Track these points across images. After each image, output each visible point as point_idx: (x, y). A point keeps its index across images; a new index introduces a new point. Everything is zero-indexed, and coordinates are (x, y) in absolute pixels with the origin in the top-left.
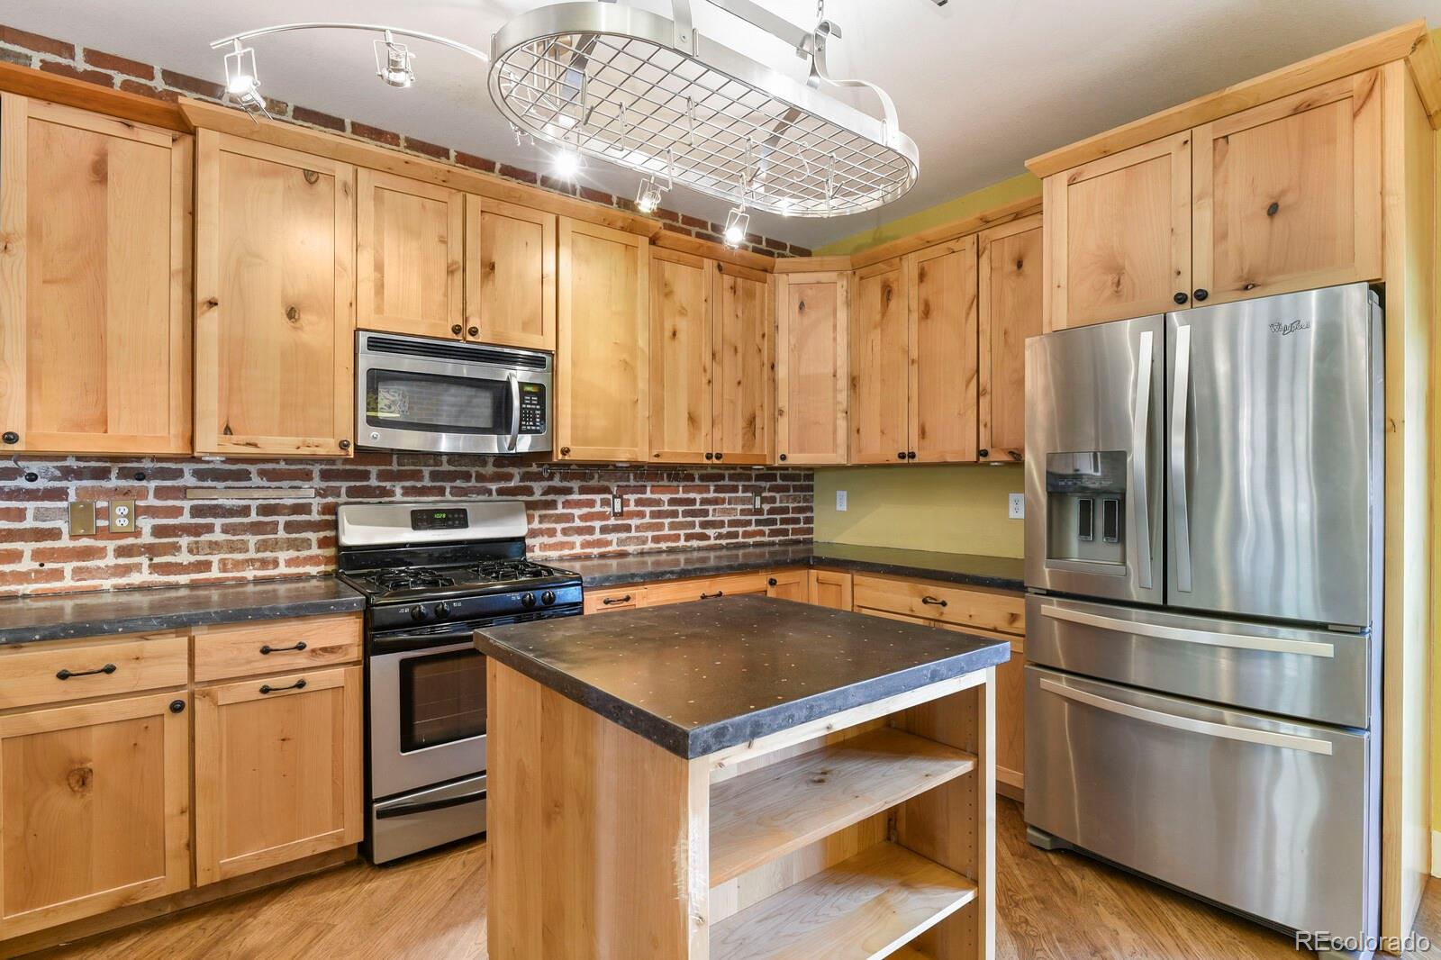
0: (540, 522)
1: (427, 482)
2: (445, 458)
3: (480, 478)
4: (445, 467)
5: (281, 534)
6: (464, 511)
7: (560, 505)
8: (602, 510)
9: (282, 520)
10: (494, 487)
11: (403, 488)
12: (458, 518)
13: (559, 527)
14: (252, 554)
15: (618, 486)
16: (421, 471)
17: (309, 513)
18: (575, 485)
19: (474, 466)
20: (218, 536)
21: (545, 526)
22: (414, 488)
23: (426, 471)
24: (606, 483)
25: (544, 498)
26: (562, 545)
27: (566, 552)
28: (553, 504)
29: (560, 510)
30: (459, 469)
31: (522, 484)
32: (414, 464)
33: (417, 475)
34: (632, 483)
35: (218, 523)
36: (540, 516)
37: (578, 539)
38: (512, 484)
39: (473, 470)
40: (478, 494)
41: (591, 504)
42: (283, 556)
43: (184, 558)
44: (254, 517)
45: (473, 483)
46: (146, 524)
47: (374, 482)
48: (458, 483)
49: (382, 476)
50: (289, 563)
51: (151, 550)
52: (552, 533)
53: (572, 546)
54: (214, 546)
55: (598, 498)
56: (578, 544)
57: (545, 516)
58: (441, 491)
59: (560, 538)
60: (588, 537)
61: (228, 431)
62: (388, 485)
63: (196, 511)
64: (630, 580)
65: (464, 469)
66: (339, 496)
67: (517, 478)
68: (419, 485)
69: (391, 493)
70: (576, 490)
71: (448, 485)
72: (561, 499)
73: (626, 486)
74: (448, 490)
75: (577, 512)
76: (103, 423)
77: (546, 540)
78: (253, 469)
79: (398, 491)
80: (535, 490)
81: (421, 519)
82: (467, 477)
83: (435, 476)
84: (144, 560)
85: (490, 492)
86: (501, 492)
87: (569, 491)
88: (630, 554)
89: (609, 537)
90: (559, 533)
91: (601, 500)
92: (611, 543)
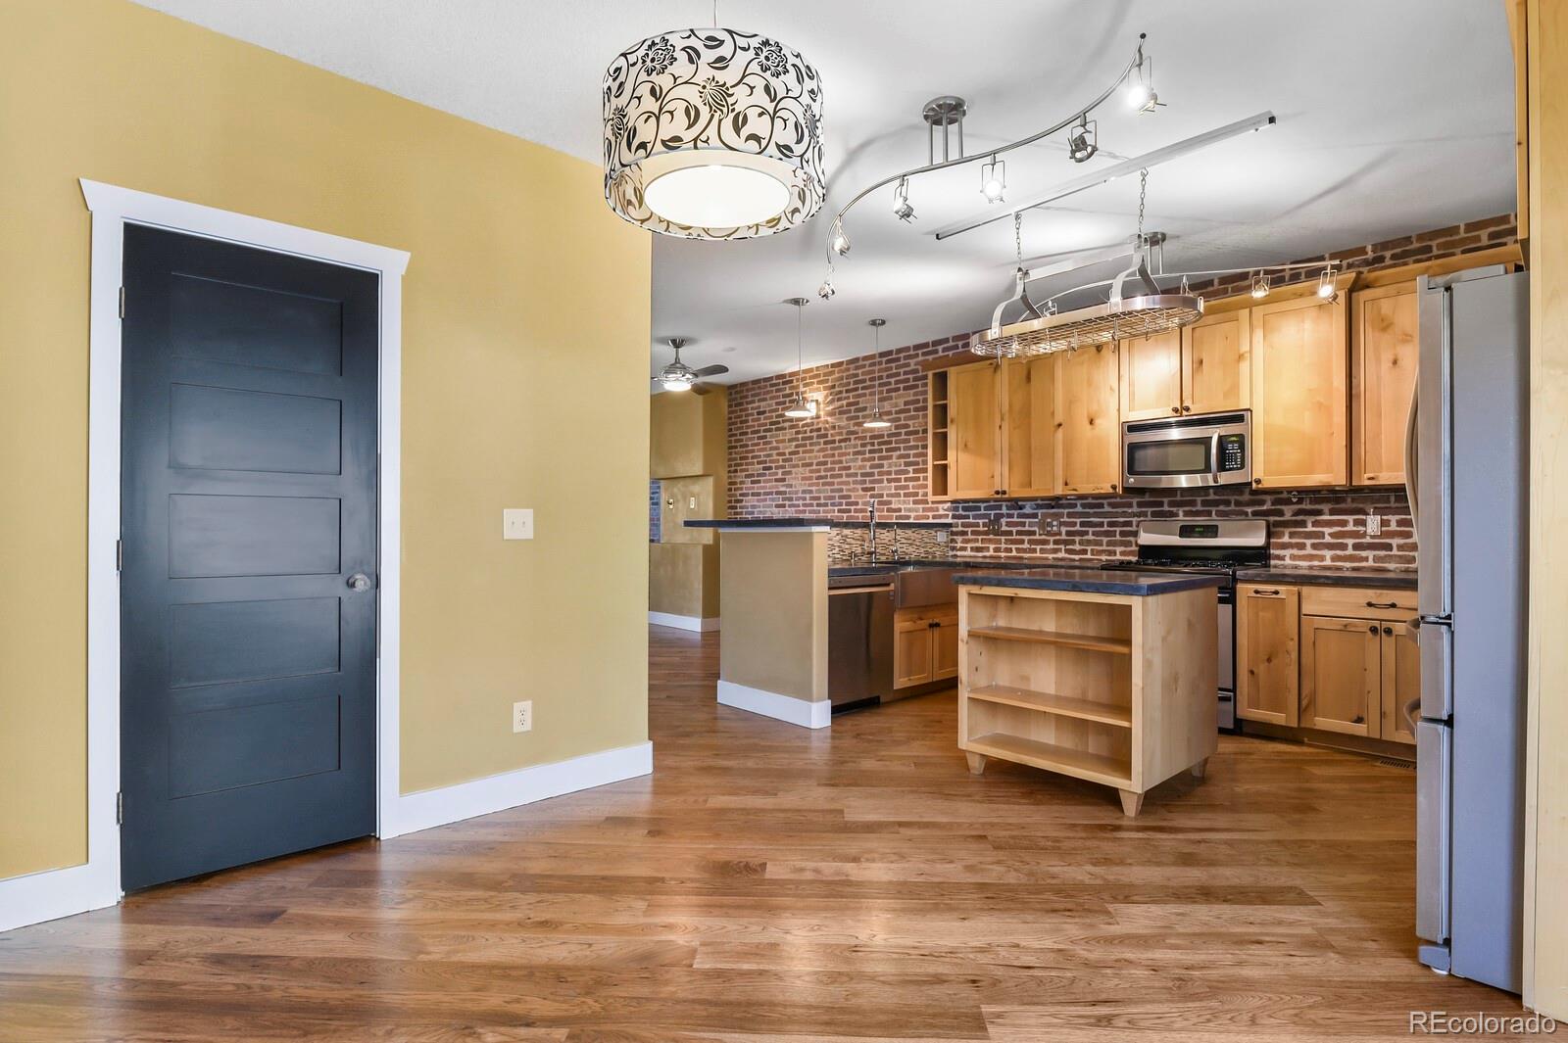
0: (1290, 538)
1: (1199, 508)
2: (1211, 491)
3: (1238, 504)
4: (1212, 497)
5: (1118, 537)
6: (1217, 526)
7: (1310, 525)
8: (1355, 529)
9: (1118, 529)
10: (1250, 510)
11: (1184, 511)
12: (1212, 531)
13: (1308, 542)
14: (1104, 548)
15: (1375, 508)
16: (1195, 500)
17: (1131, 526)
18: (1325, 507)
19: (1233, 495)
20: (1090, 537)
21: (1294, 541)
22: (1192, 511)
23: (1199, 499)
24: (1361, 506)
25: (1294, 518)
26: (1311, 557)
27: (1316, 563)
28: (1303, 524)
29: (1310, 528)
30: (1222, 498)
31: (1273, 507)
32: (1191, 496)
33: (1193, 503)
34: (1393, 504)
35: (1091, 530)
36: (1290, 533)
37: (1328, 554)
38: (1265, 508)
39: (1233, 498)
40: (1237, 515)
41: (1344, 523)
42: (1119, 549)
43: (1077, 547)
44: (1106, 528)
45: (1232, 507)
46: (1064, 529)
47: (1166, 508)
48: (1222, 508)
49: (1171, 504)
50: (1122, 553)
51: (1066, 543)
52: (1302, 546)
53: (1322, 558)
54: (1089, 542)
55: (1351, 518)
56: (1328, 558)
57: (1295, 533)
58: (1209, 514)
59: (1309, 551)
60: (1339, 552)
61: (1066, 484)
62: (1174, 509)
63: (1083, 524)
64: (1281, 579)
65: (1225, 497)
66: (1147, 516)
67: (1269, 503)
68: (1194, 509)
69: (1177, 515)
70: (1326, 511)
71: (1214, 510)
72: (1310, 520)
73: (1386, 508)
74: (1214, 513)
75: (1327, 530)
76: (1030, 485)
77: (1295, 552)
78: (1105, 502)
79: (1181, 513)
80: (1286, 512)
81: (1185, 531)
82: (1227, 503)
83: (1205, 503)
84: (1063, 547)
85: (1246, 514)
86: (1255, 514)
87: (1320, 513)
88: (1389, 571)
89: (1364, 554)
90: (1308, 546)
91: (1354, 520)
92: (1366, 559)
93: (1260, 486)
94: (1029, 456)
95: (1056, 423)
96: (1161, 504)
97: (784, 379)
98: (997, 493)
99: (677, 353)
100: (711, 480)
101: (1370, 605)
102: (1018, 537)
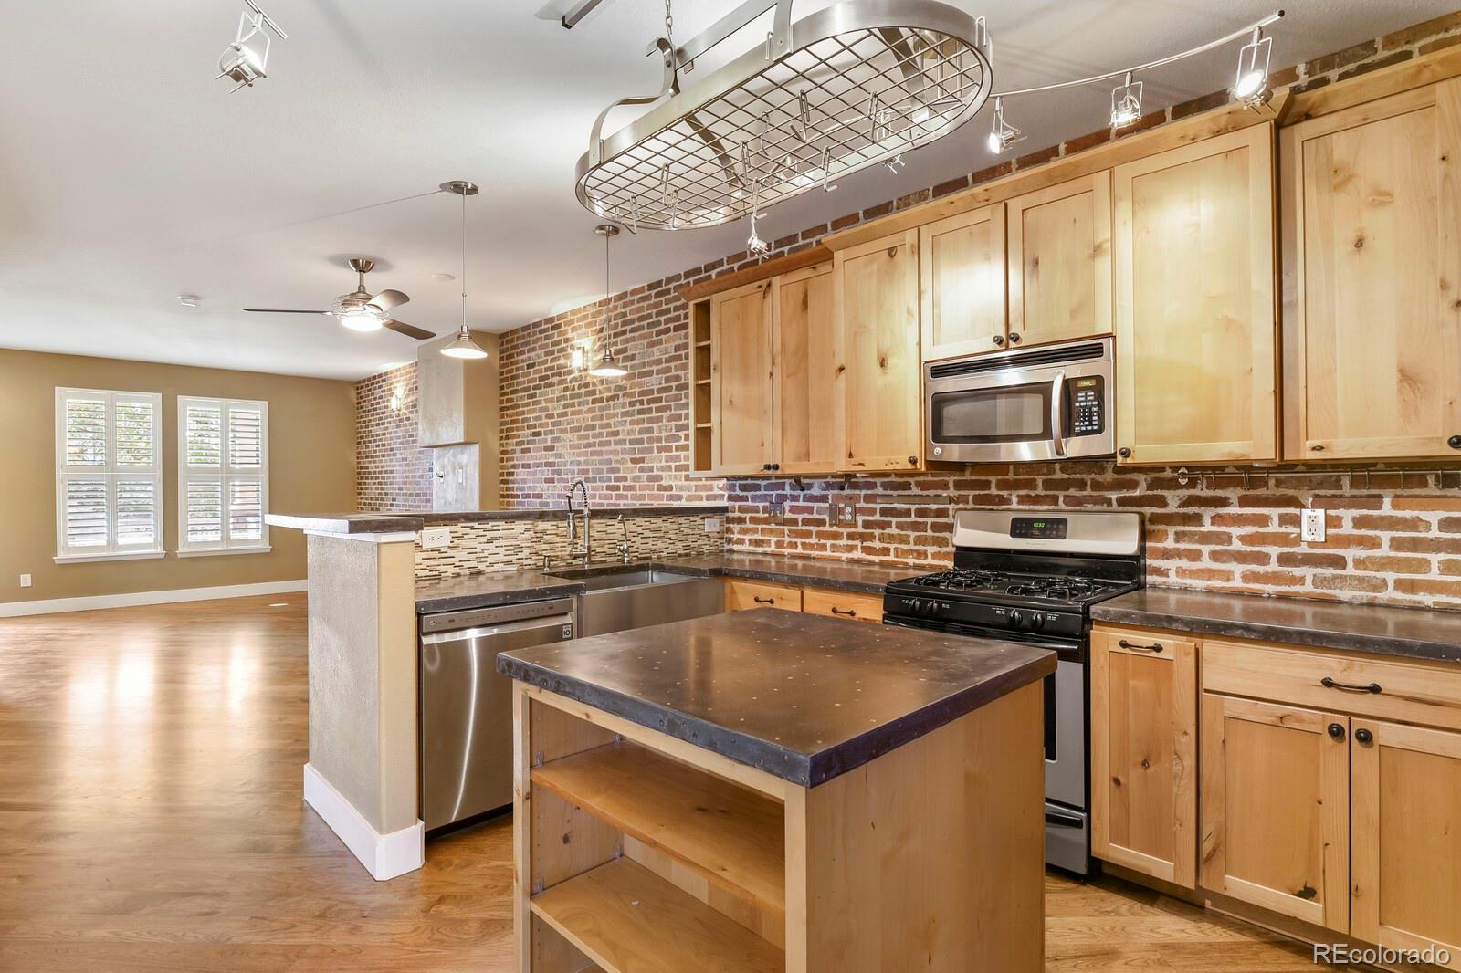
0: (1177, 541)
1: (1040, 491)
2: (1057, 466)
3: (1097, 486)
4: (1058, 475)
5: (930, 532)
6: (1064, 522)
7: (1207, 520)
8: (1282, 530)
9: (930, 521)
10: (1114, 496)
11: (1018, 496)
12: (1055, 528)
13: (1206, 549)
14: (912, 546)
15: (1316, 496)
16: (1035, 480)
17: (947, 516)
18: (1233, 494)
19: (1089, 472)
20: (893, 531)
21: (1182, 546)
22: (1029, 496)
23: (1040, 479)
24: (1291, 492)
25: (1182, 510)
26: (1210, 574)
27: (1217, 583)
28: (1197, 519)
29: (1208, 527)
30: (1074, 476)
31: (1150, 493)
32: (1028, 473)
33: (1030, 484)
34: (1346, 490)
35: (894, 520)
36: (1176, 533)
37: (1238, 569)
38: (1137, 493)
39: (1088, 478)
40: (1095, 503)
41: (1264, 521)
42: (931, 549)
43: (877, 544)
44: (913, 518)
45: (1088, 492)
46: (860, 519)
47: (994, 491)
48: (1072, 492)
49: (1001, 485)
50: (935, 556)
51: (862, 537)
52: (1196, 556)
53: (1228, 576)
54: (892, 538)
55: (1275, 513)
56: (1237, 576)
57: (1184, 534)
58: (1055, 500)
59: (1206, 563)
60: (1255, 568)
61: (851, 456)
62: (1005, 493)
63: (884, 512)
65: (1079, 476)
66: (967, 503)
67: (1143, 485)
68: (1033, 493)
69: (1008, 502)
70: (1234, 500)
71: (1061, 494)
72: (1208, 513)
73: (1334, 496)
74: (1061, 499)
75: (1236, 531)
77: (1185, 563)
78: (912, 481)
79: (1014, 500)
80: (1169, 500)
81: (1021, 527)
82: (1081, 485)
83: (1048, 484)
84: (858, 543)
85: (1109, 502)
86: (1122, 502)
87: (1223, 502)
88: (1340, 602)
89: (1297, 571)
90: (1206, 556)
91: (1281, 516)
92: (1301, 580)
93: (1129, 460)
94: (806, 416)
95: (837, 366)
96: (986, 485)
97: (553, 324)
98: (768, 467)
99: (361, 279)
100: (476, 449)
101: (1328, 683)
102: (804, 528)
